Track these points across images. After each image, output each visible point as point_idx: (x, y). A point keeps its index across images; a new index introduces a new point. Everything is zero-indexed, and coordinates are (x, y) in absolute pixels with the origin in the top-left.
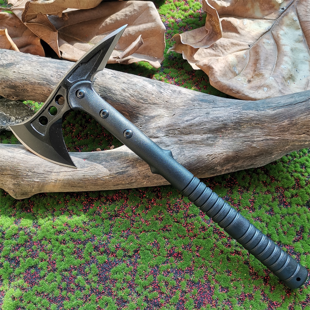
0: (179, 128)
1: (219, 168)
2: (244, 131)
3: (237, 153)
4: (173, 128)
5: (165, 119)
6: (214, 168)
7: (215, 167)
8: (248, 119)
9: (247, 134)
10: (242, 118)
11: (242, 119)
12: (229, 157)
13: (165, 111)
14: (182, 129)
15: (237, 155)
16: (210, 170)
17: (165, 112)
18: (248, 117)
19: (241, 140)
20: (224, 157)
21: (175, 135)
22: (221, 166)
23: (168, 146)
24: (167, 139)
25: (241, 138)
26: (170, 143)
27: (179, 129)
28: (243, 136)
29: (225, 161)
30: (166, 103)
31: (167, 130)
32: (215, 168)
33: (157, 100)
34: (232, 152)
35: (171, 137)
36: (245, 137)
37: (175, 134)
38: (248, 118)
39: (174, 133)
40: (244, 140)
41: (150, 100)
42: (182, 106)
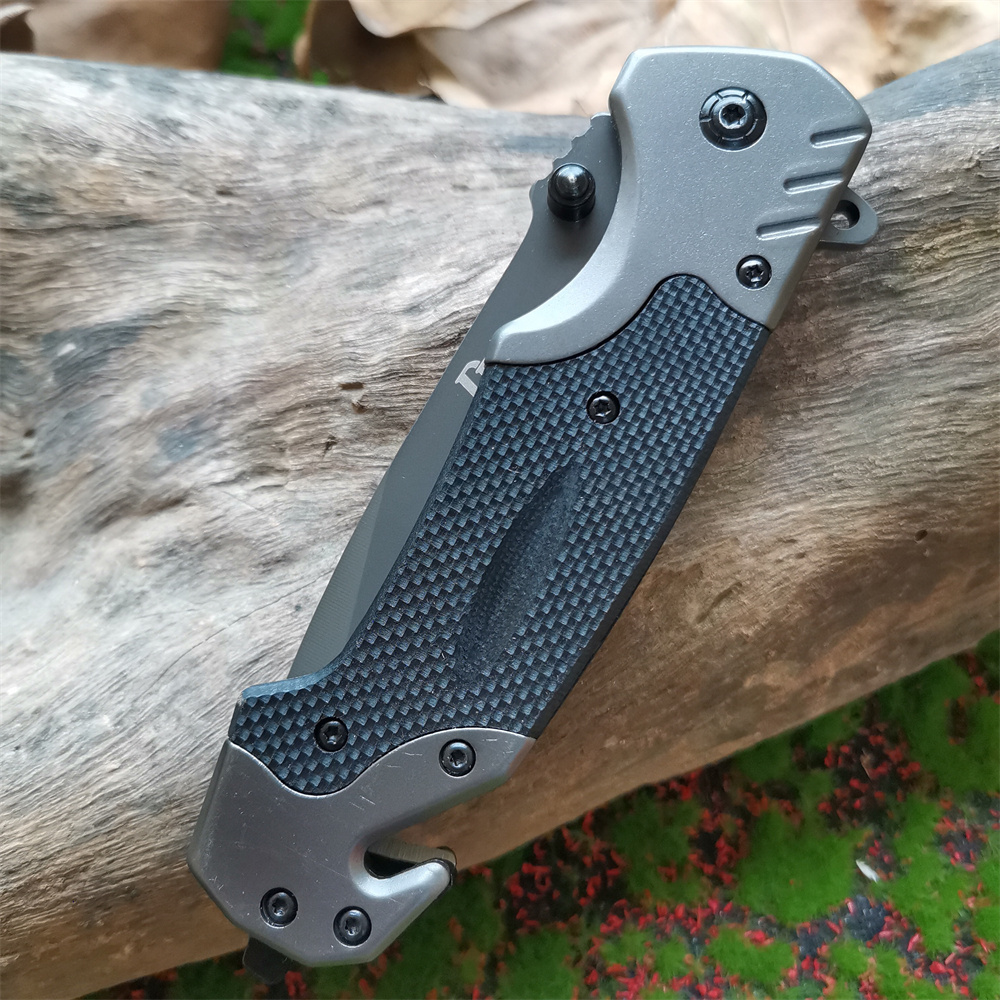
0: (357, 386)
1: (779, 677)
2: (942, 303)
3: (921, 507)
4: (303, 397)
5: (227, 332)
6: (737, 684)
7: (746, 673)
8: (949, 187)
9: (971, 321)
10: (896, 183)
11: (896, 191)
12: (852, 561)
13: (222, 267)
14: (381, 386)
15: (917, 527)
16: (707, 705)
17: (227, 277)
18: (951, 167)
19: (931, 388)
20: (808, 568)
21: (334, 450)
22: (791, 658)
23: (286, 559)
24: (266, 499)
25: (922, 364)
26: (292, 535)
27: (355, 396)
28: (942, 346)
29: (822, 605)
30: (224, 201)
31: (255, 425)
32: (748, 683)
33: (136, 189)
34: (873, 510)
35: (303, 473)
36: (959, 349)
37: (328, 445)
38: (949, 176)
39: (320, 434)
40: (959, 381)
41: (78, 194)
42: (362, 207)
